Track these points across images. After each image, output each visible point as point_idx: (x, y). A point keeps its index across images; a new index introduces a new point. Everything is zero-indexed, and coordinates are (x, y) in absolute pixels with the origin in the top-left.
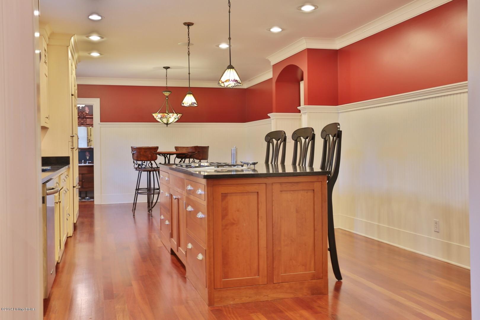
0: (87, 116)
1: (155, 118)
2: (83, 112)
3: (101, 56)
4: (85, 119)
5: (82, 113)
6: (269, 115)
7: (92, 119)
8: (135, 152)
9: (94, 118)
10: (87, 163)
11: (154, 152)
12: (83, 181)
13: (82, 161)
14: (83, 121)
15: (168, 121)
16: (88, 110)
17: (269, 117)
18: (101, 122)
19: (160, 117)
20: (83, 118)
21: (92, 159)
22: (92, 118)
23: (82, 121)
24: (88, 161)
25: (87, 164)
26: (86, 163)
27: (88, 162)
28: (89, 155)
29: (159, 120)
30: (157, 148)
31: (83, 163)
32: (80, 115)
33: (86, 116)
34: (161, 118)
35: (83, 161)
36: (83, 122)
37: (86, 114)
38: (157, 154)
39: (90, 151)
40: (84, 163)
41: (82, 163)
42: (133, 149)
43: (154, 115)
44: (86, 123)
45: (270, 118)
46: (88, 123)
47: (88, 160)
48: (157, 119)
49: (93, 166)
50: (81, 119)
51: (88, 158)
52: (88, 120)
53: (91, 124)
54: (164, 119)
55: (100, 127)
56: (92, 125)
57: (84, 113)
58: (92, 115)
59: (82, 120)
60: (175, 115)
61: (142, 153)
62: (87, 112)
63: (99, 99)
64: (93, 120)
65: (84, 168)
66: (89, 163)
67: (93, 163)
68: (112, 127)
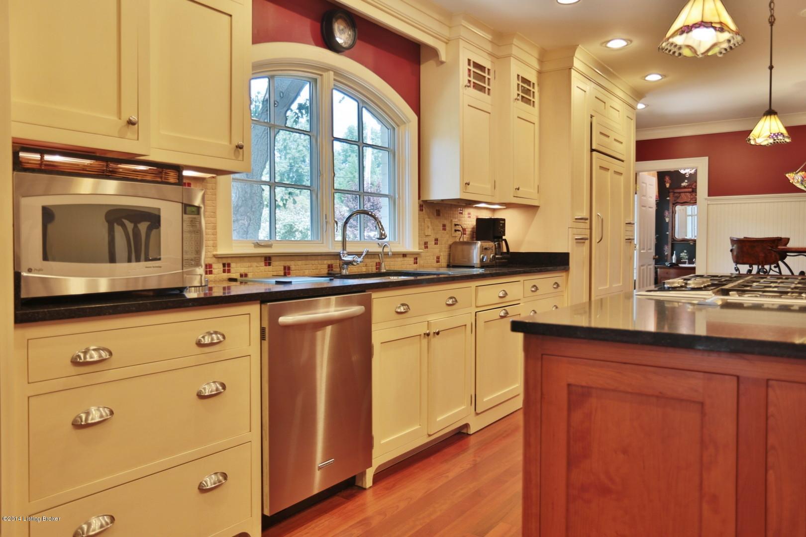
1: (791, 182)
3: (665, 80)
8: (734, 247)
18: (709, 195)
19: (799, 180)
29: (799, 186)
30: (788, 240)
34: (802, 181)
38: (784, 252)
42: (734, 241)
43: (787, 175)
48: (794, 183)
55: (708, 204)
63: (707, 158)
68: (725, 204)
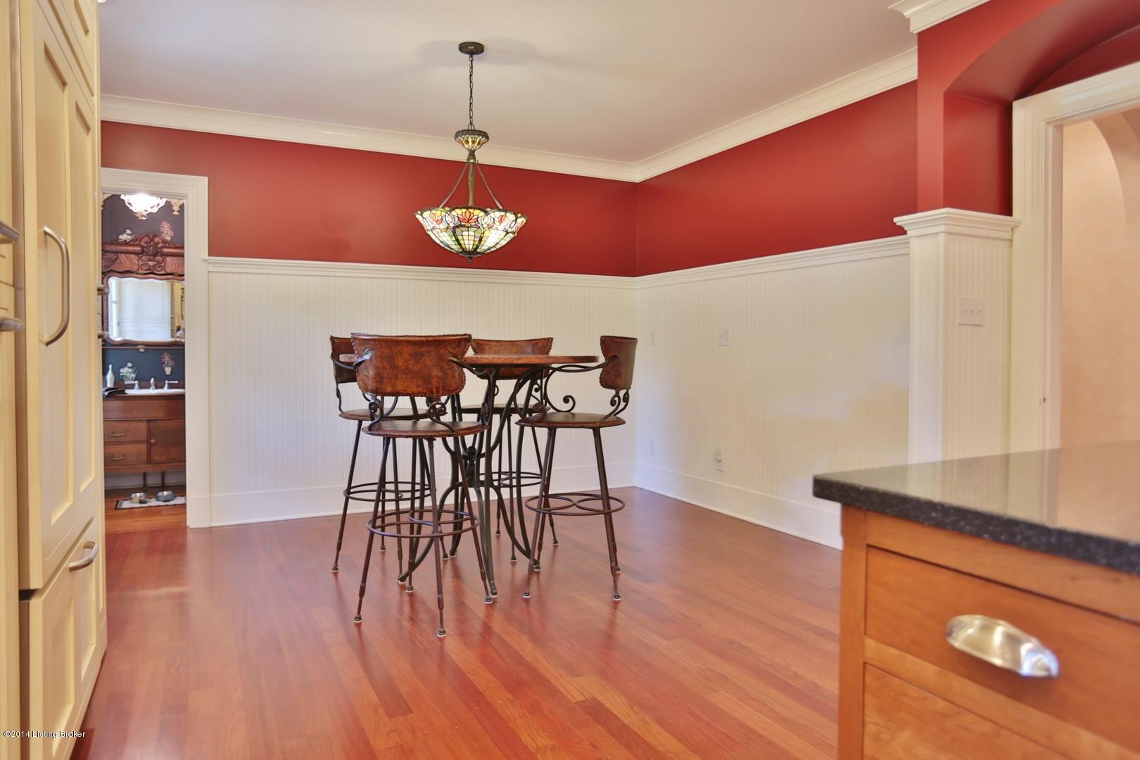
0: (166, 250)
2: (155, 236)
4: (159, 258)
5: (152, 240)
6: (898, 220)
7: (181, 258)
8: (367, 357)
9: (185, 255)
10: (166, 385)
11: (452, 358)
12: (153, 441)
13: (150, 380)
14: (154, 263)
15: (480, 241)
16: (170, 233)
17: (901, 231)
20: (155, 255)
21: (179, 377)
22: (182, 255)
23: (151, 263)
24: (169, 380)
25: (166, 391)
26: (162, 387)
27: (169, 384)
28: (171, 363)
31: (153, 387)
32: (145, 245)
33: (162, 248)
34: (455, 228)
35: (152, 380)
36: (154, 266)
37: (164, 242)
38: (462, 366)
39: (176, 350)
40: (157, 387)
41: (148, 387)
44: (164, 268)
45: (904, 233)
46: (169, 272)
47: (170, 378)
49: (182, 397)
50: (149, 257)
51: (168, 370)
52: (168, 259)
53: (180, 273)
54: (465, 233)
56: (181, 276)
57: (157, 240)
58: (183, 248)
59: (150, 260)
60: (511, 217)
61: (400, 362)
62: (168, 238)
63: (205, 179)
64: (184, 260)
65: (155, 403)
66: (171, 386)
67: (183, 387)
